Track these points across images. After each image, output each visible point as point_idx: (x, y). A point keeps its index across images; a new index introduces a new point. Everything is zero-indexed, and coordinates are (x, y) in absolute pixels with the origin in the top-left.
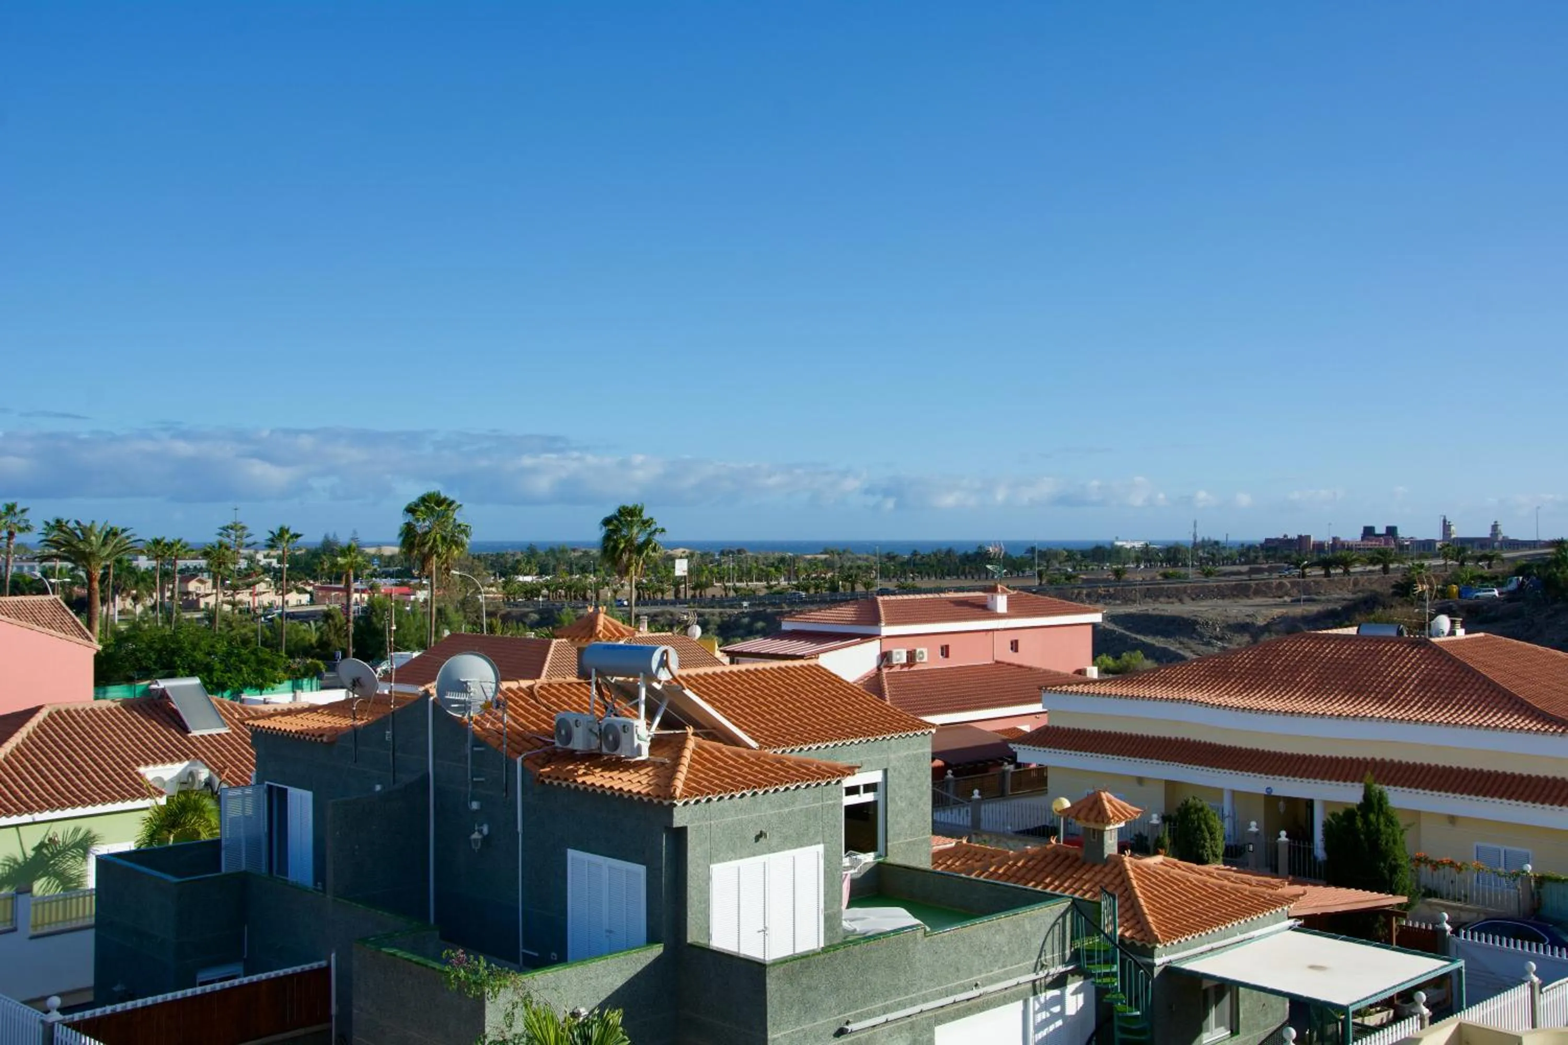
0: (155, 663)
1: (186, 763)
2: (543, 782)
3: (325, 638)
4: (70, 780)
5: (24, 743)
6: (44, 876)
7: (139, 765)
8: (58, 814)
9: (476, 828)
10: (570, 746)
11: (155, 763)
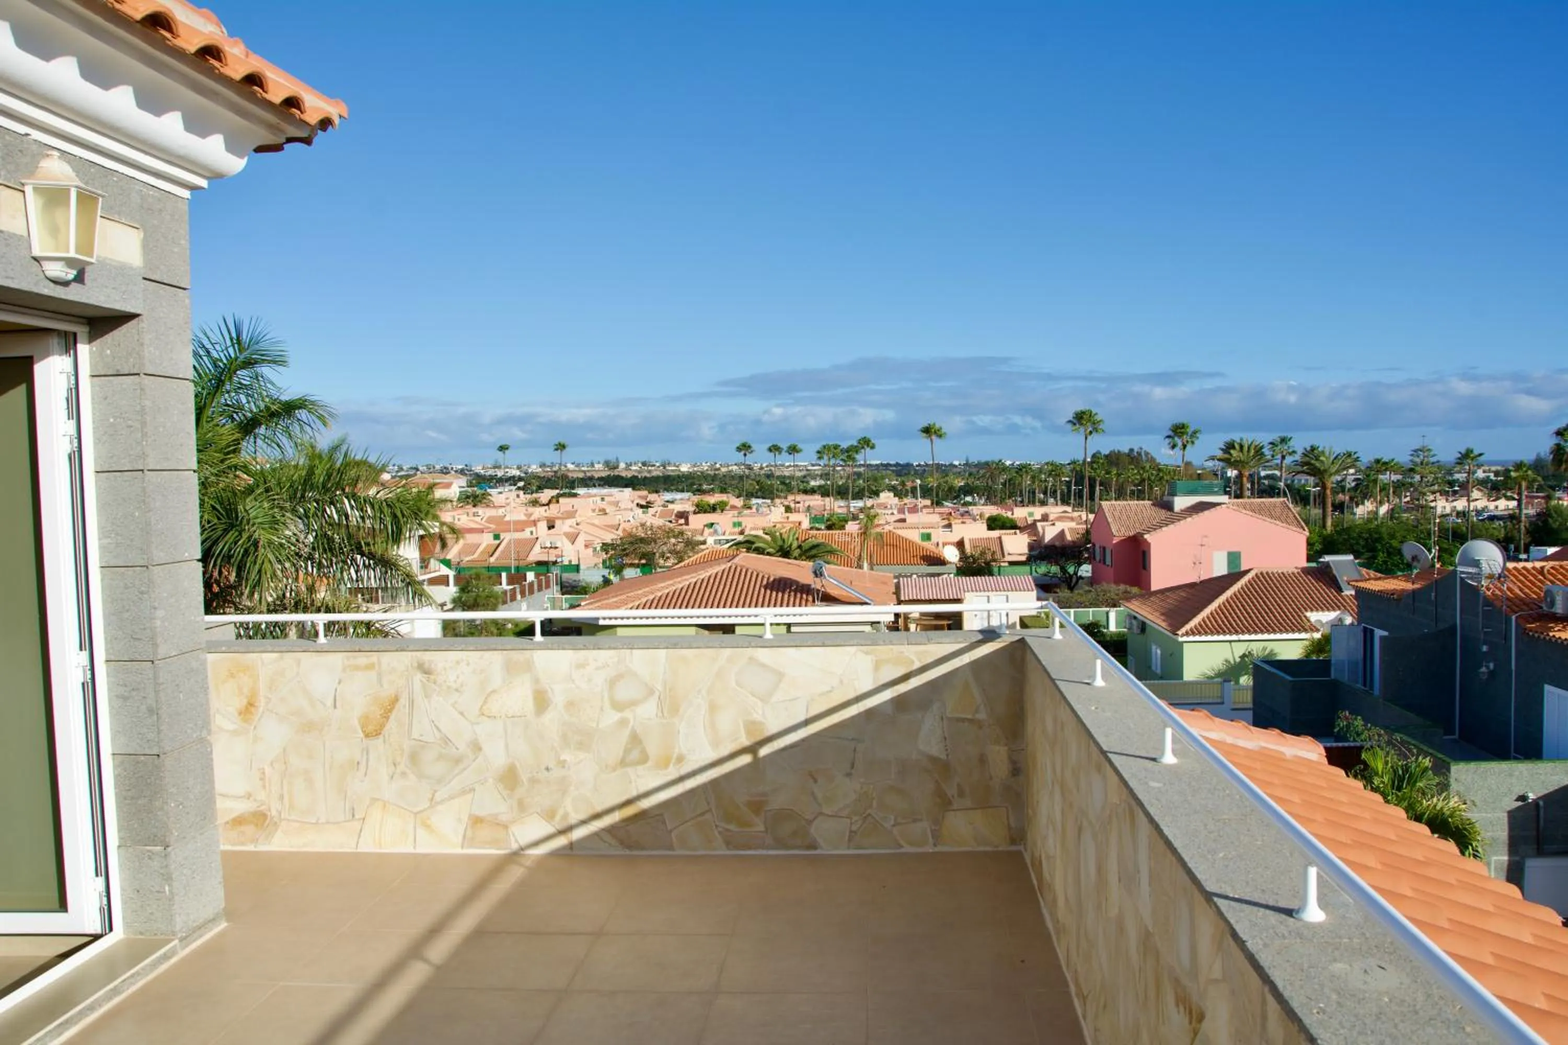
0: (1363, 547)
1: (1338, 612)
2: (1528, 634)
3: (1509, 535)
4: (1263, 617)
5: (1239, 591)
6: (1246, 674)
7: (1306, 610)
8: (1253, 637)
9: (1484, 664)
10: (1553, 610)
11: (1317, 610)
